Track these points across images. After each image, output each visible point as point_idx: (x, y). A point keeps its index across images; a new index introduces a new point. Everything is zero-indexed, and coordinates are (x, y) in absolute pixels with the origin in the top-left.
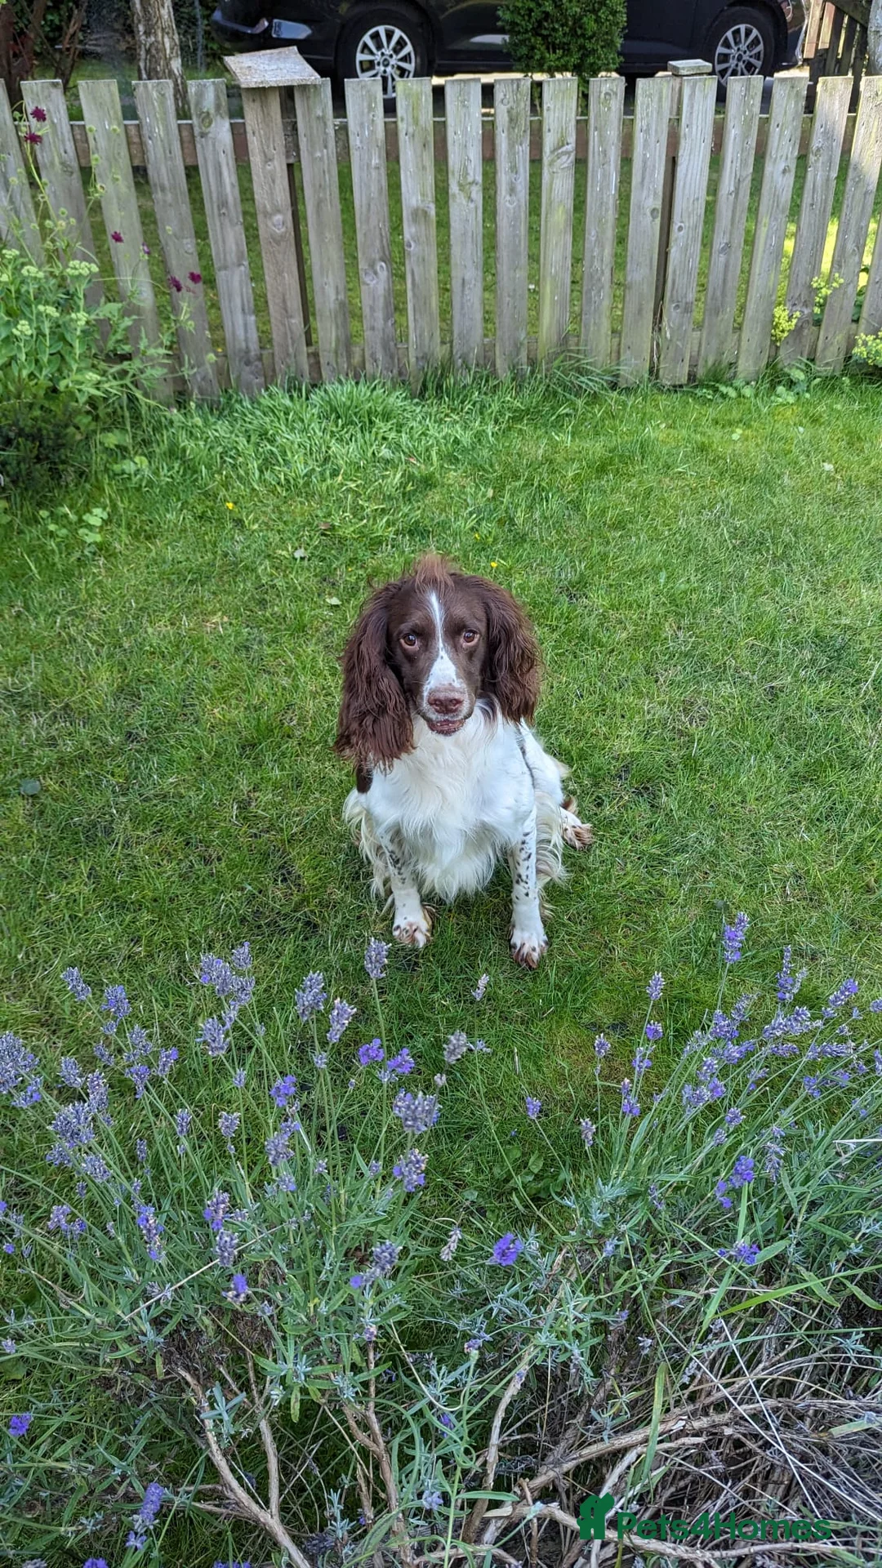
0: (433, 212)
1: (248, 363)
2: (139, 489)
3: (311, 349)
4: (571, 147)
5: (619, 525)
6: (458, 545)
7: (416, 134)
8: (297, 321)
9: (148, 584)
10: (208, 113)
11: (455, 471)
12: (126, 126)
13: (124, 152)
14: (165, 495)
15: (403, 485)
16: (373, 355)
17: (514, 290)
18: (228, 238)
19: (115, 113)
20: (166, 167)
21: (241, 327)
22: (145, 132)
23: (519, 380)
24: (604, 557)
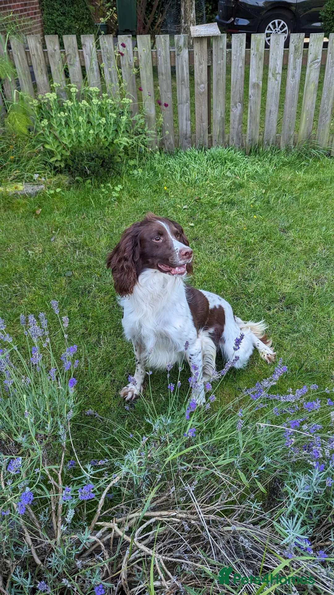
0: (261, 85)
1: (186, 139)
2: (136, 180)
3: (210, 135)
4: (319, 60)
5: (313, 207)
6: (245, 209)
7: (257, 55)
8: (205, 124)
9: (129, 212)
10: (181, 47)
11: (253, 182)
12: (152, 51)
13: (150, 61)
14: (145, 183)
15: (231, 186)
16: (232, 138)
17: (291, 115)
18: (184, 93)
19: (149, 47)
20: (164, 68)
21: (185, 125)
22: (158, 53)
23: (288, 150)
24: (302, 219)
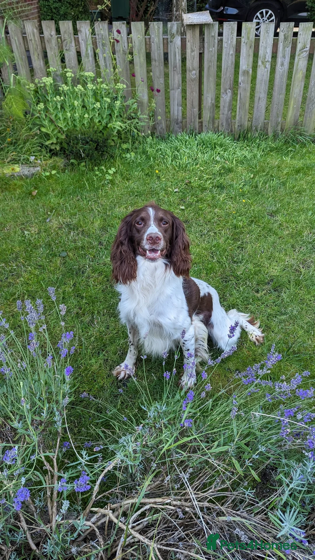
0: (251, 72)
1: (177, 124)
2: (129, 163)
3: (200, 121)
4: (308, 49)
5: (299, 192)
6: (234, 193)
7: (248, 43)
8: (196, 110)
9: (122, 195)
10: (174, 34)
11: (241, 167)
12: (145, 38)
13: (144, 47)
14: (137, 167)
15: (220, 170)
16: (222, 124)
17: (279, 102)
18: (176, 79)
19: (142, 33)
20: (157, 54)
21: (176, 111)
22: (152, 40)
23: (275, 136)
24: (289, 203)
